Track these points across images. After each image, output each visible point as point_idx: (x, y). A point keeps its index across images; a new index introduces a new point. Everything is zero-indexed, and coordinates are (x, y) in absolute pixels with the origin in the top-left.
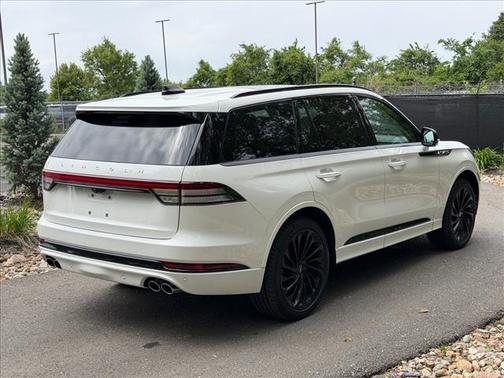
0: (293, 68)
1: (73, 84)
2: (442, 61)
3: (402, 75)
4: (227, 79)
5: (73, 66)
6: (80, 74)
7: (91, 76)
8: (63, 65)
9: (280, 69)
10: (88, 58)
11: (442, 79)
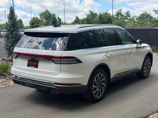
0: (105, 19)
1: (36, 23)
2: (154, 17)
3: (140, 22)
4: (84, 22)
5: (37, 18)
6: (39, 20)
7: (42, 21)
8: (33, 17)
9: (101, 20)
10: (41, 15)
11: (153, 23)
